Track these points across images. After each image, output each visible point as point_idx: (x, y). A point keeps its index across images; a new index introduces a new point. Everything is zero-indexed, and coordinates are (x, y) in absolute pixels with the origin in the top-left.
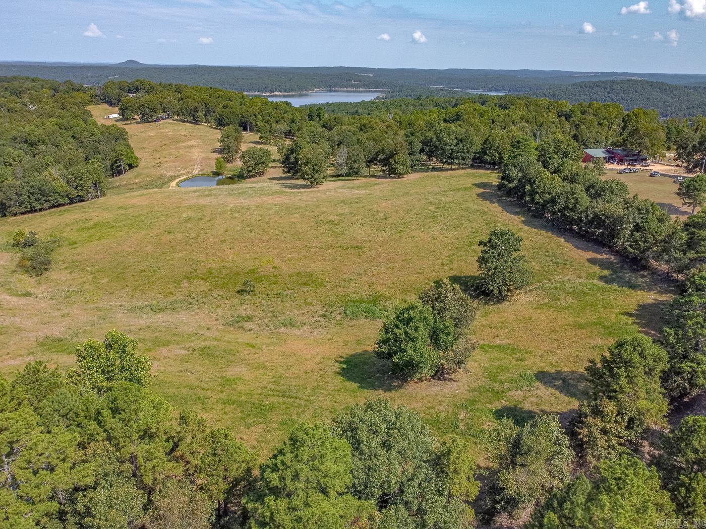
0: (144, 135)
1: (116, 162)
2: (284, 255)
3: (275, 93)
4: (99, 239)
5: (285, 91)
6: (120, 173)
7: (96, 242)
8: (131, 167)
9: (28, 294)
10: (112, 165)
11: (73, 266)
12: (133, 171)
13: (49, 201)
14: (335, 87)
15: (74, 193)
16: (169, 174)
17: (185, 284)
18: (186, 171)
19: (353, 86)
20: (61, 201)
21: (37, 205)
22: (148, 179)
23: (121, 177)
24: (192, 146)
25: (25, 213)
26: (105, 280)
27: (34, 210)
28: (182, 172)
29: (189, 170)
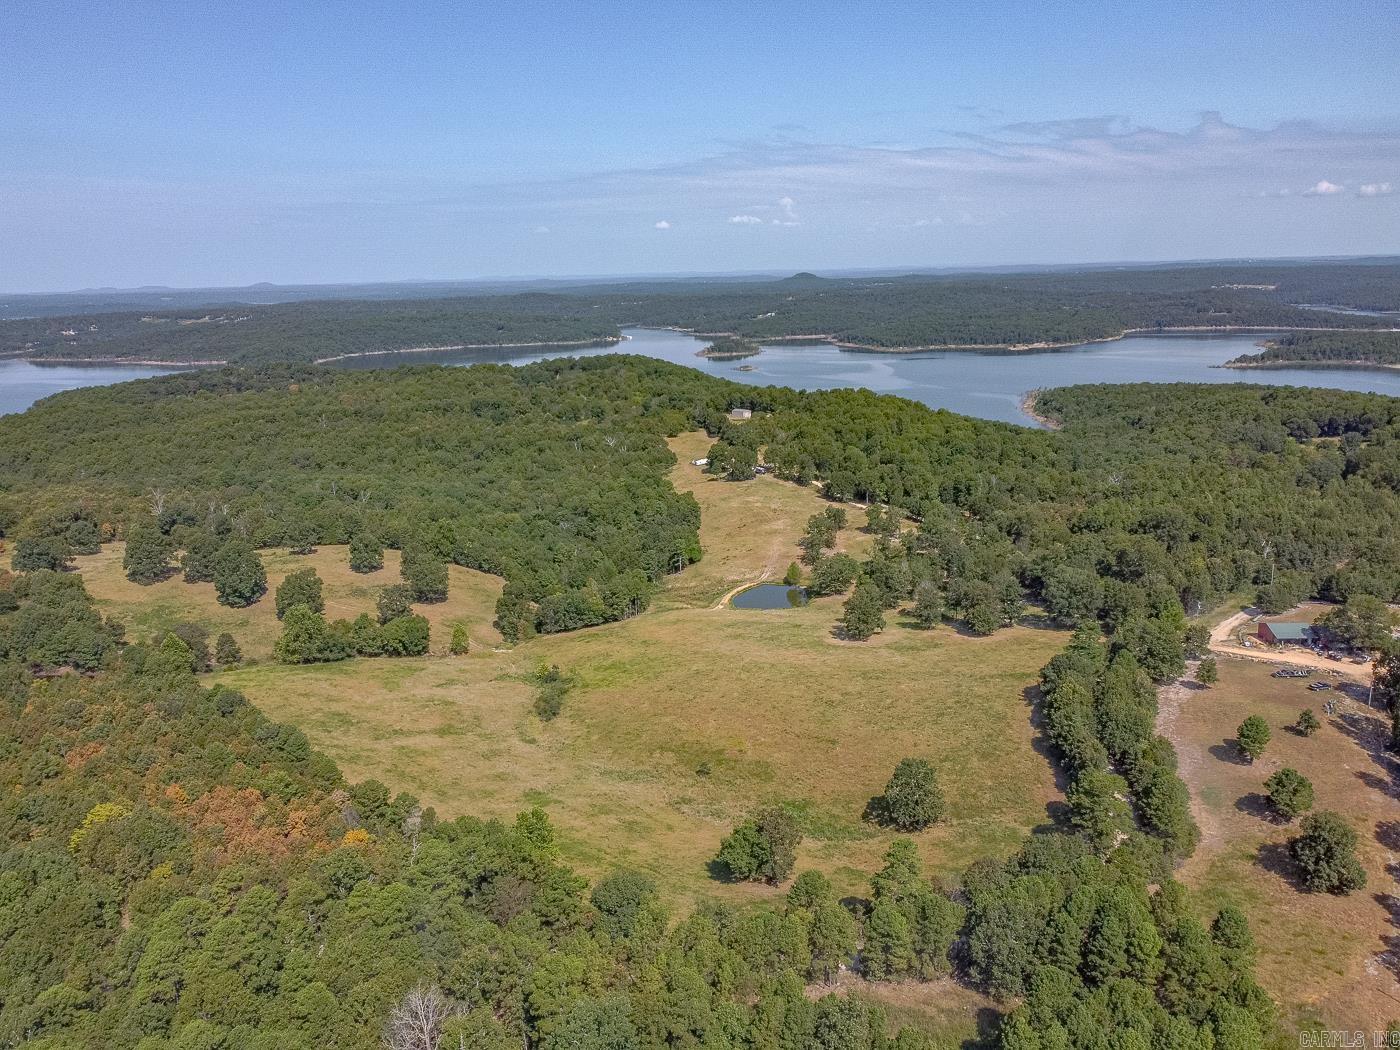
0: (724, 505)
1: (673, 557)
2: (758, 737)
3: (1036, 345)
4: (608, 686)
5: (1056, 340)
6: (677, 569)
7: (606, 689)
8: (692, 561)
9: (533, 741)
10: (671, 559)
11: (578, 717)
12: (694, 566)
13: (582, 620)
14: (1170, 325)
15: (609, 612)
16: (731, 578)
17: (657, 754)
18: (752, 576)
19: (1209, 322)
20: (595, 621)
21: (571, 624)
22: (705, 583)
23: (677, 575)
24: (775, 532)
25: (558, 632)
26: (595, 737)
27: (566, 630)
28: (748, 576)
29: (757, 573)
